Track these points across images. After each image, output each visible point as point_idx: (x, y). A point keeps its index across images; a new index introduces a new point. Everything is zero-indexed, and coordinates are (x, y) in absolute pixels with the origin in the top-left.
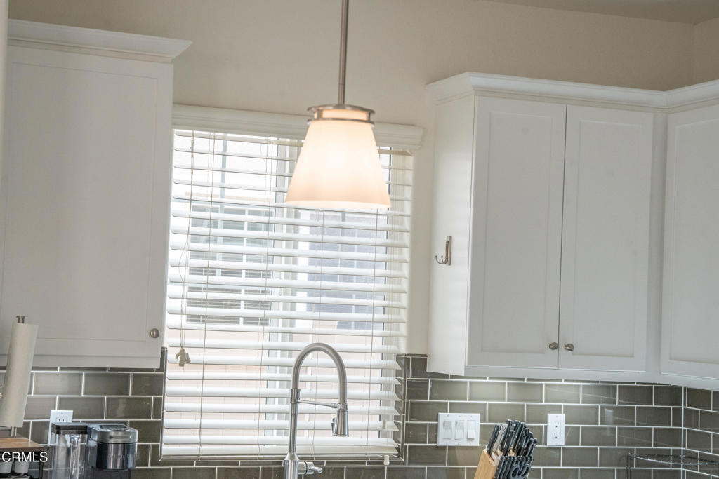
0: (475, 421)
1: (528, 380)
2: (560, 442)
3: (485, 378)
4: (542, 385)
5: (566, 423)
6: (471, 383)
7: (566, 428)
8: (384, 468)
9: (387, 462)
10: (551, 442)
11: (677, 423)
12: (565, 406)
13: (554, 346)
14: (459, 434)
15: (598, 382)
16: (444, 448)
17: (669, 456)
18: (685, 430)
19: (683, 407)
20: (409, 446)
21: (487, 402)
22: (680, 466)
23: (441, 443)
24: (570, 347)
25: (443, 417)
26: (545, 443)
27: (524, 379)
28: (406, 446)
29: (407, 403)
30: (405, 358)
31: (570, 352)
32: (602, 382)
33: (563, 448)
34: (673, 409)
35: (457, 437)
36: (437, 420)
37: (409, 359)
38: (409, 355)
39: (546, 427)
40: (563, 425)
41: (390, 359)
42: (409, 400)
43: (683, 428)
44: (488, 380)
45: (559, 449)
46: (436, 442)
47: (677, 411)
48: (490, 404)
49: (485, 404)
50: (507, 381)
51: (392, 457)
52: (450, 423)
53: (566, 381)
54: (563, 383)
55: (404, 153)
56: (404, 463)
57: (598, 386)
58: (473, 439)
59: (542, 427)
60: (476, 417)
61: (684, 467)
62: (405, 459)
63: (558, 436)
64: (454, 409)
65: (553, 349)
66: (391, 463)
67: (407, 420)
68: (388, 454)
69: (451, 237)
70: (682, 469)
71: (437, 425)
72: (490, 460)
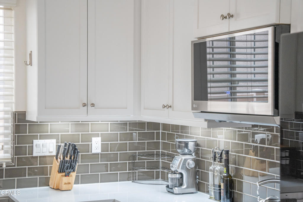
0: (53, 143)
1: (81, 122)
2: (99, 151)
3: (59, 122)
4: (89, 124)
5: (101, 142)
6: (50, 124)
7: (102, 144)
8: (3, 169)
9: (4, 166)
10: (94, 151)
11: (158, 138)
12: (101, 134)
13: (84, 105)
14: (45, 150)
15: (118, 121)
16: (37, 157)
17: (154, 155)
18: (161, 142)
19: (161, 131)
20: (17, 157)
21: (60, 134)
22: (159, 159)
23: (35, 154)
24: (93, 105)
25: (35, 142)
26: (91, 152)
27: (79, 122)
28: (15, 158)
29: (16, 136)
30: (14, 113)
31: (93, 107)
32: (120, 121)
33: (100, 153)
34: (156, 132)
35: (43, 151)
36: (33, 144)
37: (16, 114)
38: (15, 112)
39: (91, 144)
40: (100, 143)
41: (8, 114)
42: (17, 135)
43: (161, 141)
44: (60, 123)
45: (99, 154)
46: (32, 155)
47: (158, 133)
48: (61, 135)
49: (59, 135)
50: (70, 123)
51: (7, 163)
52: (39, 145)
53: (101, 121)
54: (100, 122)
55: (11, 9)
56: (15, 166)
57: (118, 123)
58: (52, 152)
59: (89, 144)
60: (54, 141)
61: (161, 159)
62: (15, 164)
63: (98, 148)
64: (42, 137)
65: (84, 106)
66: (6, 166)
67: (15, 144)
68: (5, 162)
69: (31, 51)
70: (160, 160)
71: (32, 146)
72: (57, 162)
